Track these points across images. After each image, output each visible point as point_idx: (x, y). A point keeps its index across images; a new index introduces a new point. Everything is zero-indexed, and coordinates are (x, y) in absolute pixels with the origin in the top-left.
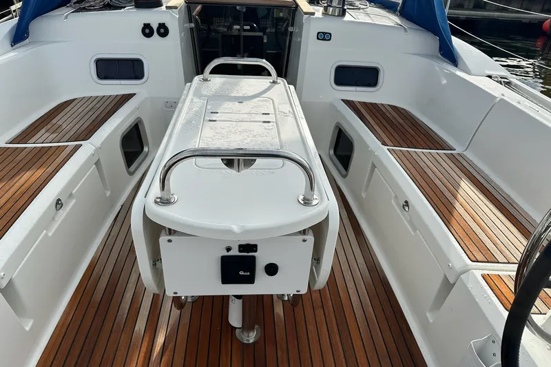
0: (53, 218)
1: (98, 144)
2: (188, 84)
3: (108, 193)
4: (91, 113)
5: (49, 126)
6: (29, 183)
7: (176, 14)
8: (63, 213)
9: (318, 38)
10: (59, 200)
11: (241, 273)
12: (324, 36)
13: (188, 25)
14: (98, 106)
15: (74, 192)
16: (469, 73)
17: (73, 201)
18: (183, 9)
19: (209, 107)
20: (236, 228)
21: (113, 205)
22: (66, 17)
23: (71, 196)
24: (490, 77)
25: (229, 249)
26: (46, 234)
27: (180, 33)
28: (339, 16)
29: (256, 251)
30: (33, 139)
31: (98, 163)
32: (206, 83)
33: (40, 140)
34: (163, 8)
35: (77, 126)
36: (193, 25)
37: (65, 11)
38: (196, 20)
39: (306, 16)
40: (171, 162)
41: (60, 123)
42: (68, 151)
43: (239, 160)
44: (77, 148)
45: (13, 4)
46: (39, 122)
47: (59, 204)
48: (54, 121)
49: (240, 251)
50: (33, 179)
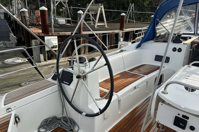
0: (133, 91)
1: (149, 77)
2: (182, 67)
3: (147, 91)
4: (149, 69)
5: (138, 69)
6: (130, 81)
7: (186, 46)
8: (135, 91)
10: (135, 87)
11: (181, 124)
13: (189, 50)
14: (152, 68)
15: (139, 87)
17: (138, 89)
18: (189, 44)
19: (187, 74)
20: (182, 106)
21: (147, 96)
22: (152, 43)
23: (138, 87)
25: (179, 115)
26: (130, 94)
27: (186, 52)
29: (188, 119)
30: (133, 71)
31: (147, 82)
32: (189, 68)
33: (135, 72)
34: (182, 44)
35: (145, 71)
36: (192, 50)
37: (152, 41)
38: (194, 48)
40: (169, 83)
41: (141, 69)
42: (141, 76)
43: (190, 88)
44: (144, 76)
45: (137, 37)
46: (136, 68)
47: (135, 88)
48: (139, 69)
49: (182, 117)
50: (131, 80)
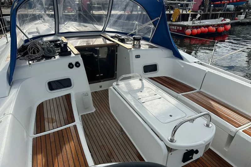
1: (80, 122)
7: (80, 57)
9: (136, 58)
12: (138, 57)
16: (189, 62)
24: (195, 62)
25: (187, 150)
28: (139, 48)
30: (47, 128)
33: (51, 128)
39: (129, 50)
41: (50, 117)
42: (72, 129)
44: (76, 127)
48: (46, 116)
